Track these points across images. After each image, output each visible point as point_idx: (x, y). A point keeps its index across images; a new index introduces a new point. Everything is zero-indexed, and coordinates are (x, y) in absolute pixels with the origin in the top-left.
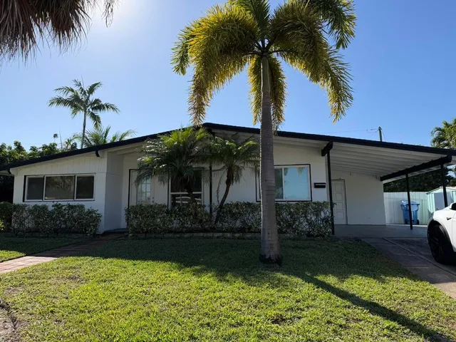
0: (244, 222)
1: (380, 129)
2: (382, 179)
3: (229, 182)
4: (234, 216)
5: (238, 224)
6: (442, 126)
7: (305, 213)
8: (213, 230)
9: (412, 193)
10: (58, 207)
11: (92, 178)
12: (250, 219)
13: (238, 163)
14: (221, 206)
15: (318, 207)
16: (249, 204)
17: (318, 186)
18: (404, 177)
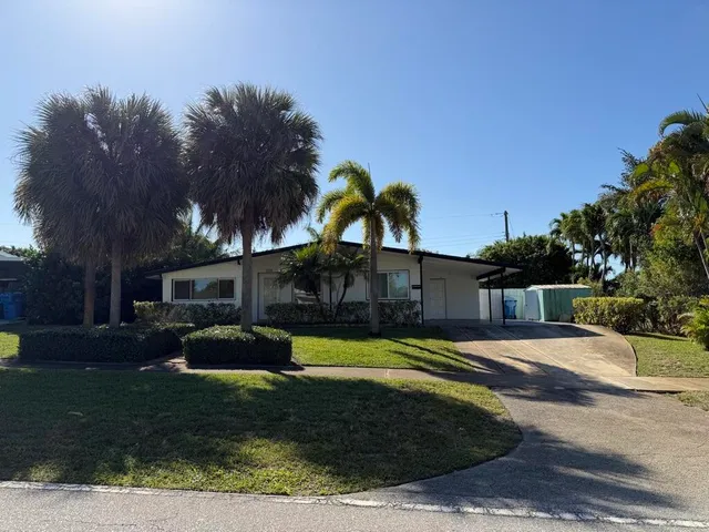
0: (357, 316)
1: (506, 213)
2: (478, 278)
3: (346, 286)
4: (350, 312)
5: (353, 317)
6: (561, 218)
7: (401, 309)
8: (335, 322)
9: (506, 291)
10: (213, 305)
11: (232, 282)
12: (362, 314)
13: (353, 272)
14: (339, 304)
15: (412, 304)
16: (361, 303)
17: (415, 287)
18: (486, 279)
